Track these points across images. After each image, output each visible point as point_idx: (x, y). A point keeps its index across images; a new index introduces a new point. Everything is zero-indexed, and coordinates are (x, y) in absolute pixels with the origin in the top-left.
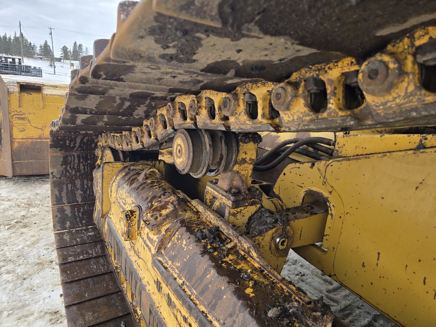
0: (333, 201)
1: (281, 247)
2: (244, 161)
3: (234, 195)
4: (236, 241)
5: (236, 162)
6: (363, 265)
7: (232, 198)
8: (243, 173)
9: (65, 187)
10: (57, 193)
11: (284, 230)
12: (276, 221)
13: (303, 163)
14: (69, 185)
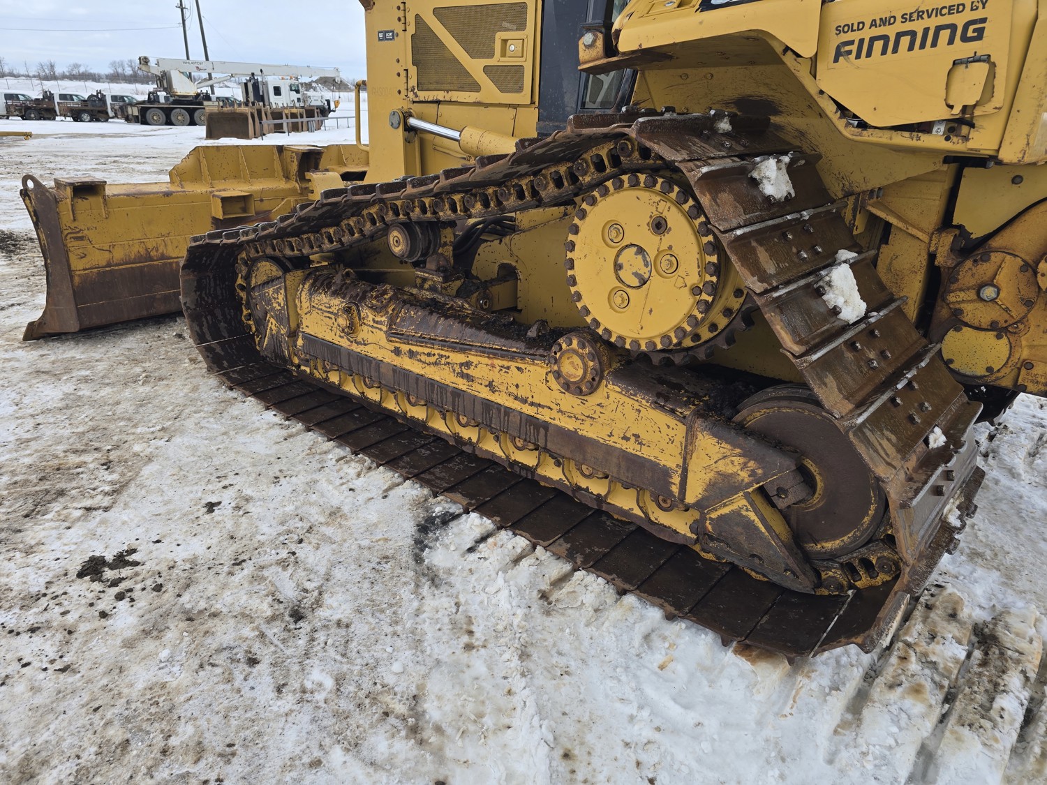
0: (520, 269)
1: (485, 307)
2: (445, 244)
3: (443, 272)
4: (452, 303)
5: (440, 246)
6: (545, 311)
7: (442, 275)
8: (446, 254)
9: (204, 319)
10: (197, 329)
11: (485, 293)
12: (478, 288)
13: (492, 241)
14: (209, 317)
